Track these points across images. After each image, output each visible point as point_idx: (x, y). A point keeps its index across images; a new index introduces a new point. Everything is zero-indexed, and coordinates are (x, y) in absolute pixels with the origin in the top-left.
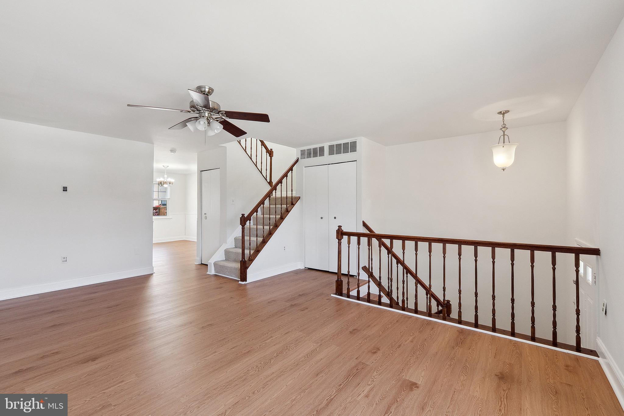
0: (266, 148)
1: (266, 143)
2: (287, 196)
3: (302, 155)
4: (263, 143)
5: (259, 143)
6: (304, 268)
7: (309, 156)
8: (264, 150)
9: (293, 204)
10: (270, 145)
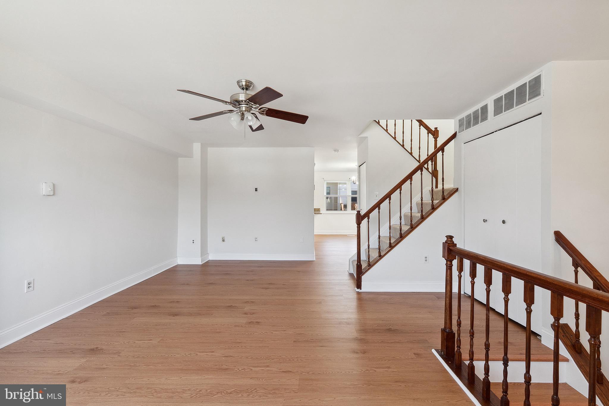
0: (427, 127)
1: (426, 121)
2: (443, 188)
3: (460, 126)
4: (421, 123)
5: (416, 124)
6: (463, 294)
7: (469, 126)
8: (424, 131)
9: (444, 199)
10: (432, 124)
